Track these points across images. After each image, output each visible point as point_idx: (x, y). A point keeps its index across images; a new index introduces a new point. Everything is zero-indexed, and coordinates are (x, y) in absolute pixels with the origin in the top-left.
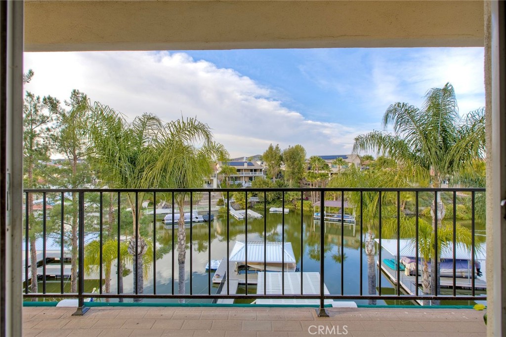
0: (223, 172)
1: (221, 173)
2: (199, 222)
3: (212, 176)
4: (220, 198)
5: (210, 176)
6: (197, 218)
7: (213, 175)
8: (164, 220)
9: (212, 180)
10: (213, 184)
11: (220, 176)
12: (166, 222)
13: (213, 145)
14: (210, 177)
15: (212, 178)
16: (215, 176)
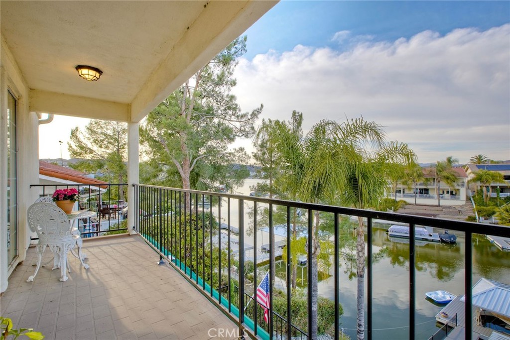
0: (479, 178)
1: (474, 180)
2: (433, 241)
3: (458, 185)
4: (472, 214)
5: (455, 184)
6: (431, 236)
7: (460, 183)
8: (388, 231)
9: (458, 190)
10: (459, 195)
11: (472, 184)
12: (389, 233)
13: (395, 146)
14: (453, 186)
15: (457, 187)
16: (463, 185)
